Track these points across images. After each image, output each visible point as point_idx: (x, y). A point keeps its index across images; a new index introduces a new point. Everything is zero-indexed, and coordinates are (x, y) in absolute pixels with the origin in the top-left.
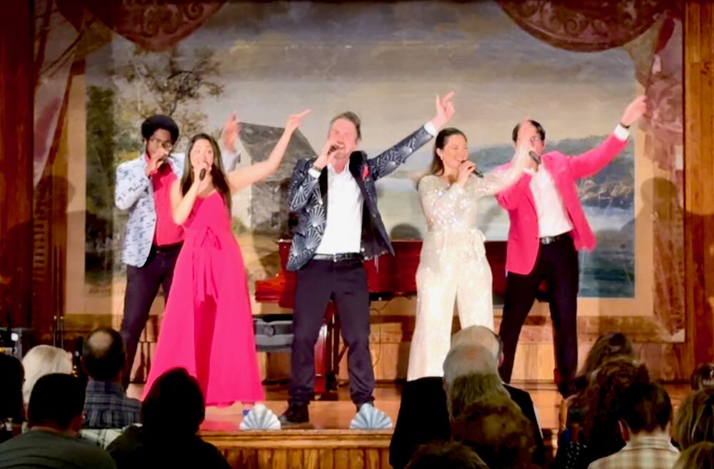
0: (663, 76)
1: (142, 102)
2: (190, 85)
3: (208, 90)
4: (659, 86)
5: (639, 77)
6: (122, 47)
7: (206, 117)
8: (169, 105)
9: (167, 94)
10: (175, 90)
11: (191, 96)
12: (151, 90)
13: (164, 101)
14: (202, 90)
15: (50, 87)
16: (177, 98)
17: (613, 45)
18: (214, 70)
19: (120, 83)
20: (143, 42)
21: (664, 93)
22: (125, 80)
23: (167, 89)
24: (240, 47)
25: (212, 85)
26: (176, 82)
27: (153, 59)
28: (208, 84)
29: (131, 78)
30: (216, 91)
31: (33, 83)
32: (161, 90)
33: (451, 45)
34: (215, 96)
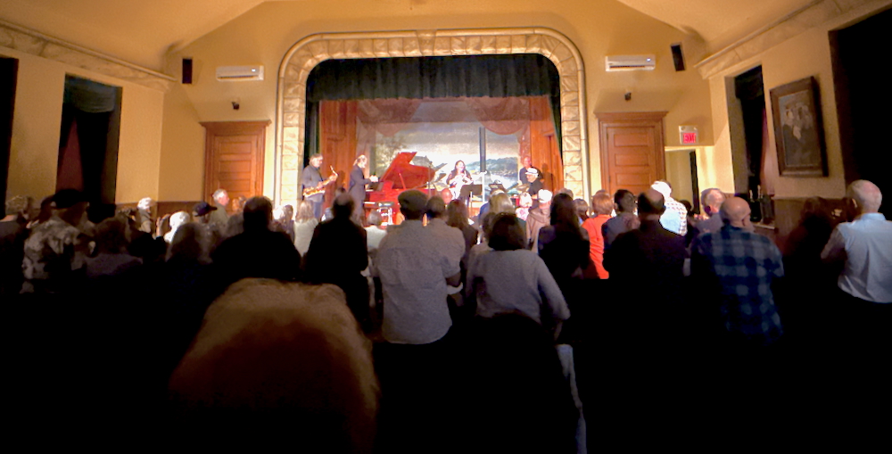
0: (525, 141)
4: (524, 144)
5: (519, 142)
6: (379, 136)
14: (401, 147)
15: (360, 147)
17: (512, 132)
18: (404, 141)
19: (377, 145)
20: (385, 135)
21: (526, 145)
24: (411, 135)
26: (394, 145)
27: (388, 138)
29: (382, 144)
31: (355, 145)
32: (389, 147)
33: (468, 133)
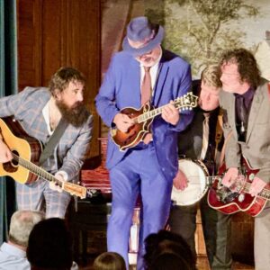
1: (191, 22)
2: (232, 8)
3: (247, 12)
7: (245, 34)
8: (214, 25)
9: (212, 15)
10: (219, 12)
11: (232, 17)
12: (198, 12)
13: (210, 22)
15: (115, 10)
16: (221, 19)
19: (173, 7)
22: (177, 4)
23: (213, 11)
25: (251, 7)
26: (220, 5)
28: (246, 6)
29: (182, 2)
30: (254, 12)
34: (253, 17)
